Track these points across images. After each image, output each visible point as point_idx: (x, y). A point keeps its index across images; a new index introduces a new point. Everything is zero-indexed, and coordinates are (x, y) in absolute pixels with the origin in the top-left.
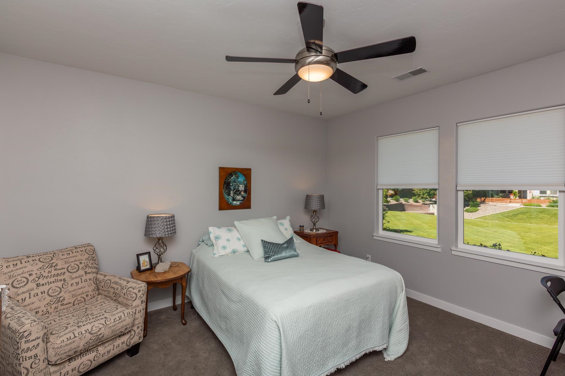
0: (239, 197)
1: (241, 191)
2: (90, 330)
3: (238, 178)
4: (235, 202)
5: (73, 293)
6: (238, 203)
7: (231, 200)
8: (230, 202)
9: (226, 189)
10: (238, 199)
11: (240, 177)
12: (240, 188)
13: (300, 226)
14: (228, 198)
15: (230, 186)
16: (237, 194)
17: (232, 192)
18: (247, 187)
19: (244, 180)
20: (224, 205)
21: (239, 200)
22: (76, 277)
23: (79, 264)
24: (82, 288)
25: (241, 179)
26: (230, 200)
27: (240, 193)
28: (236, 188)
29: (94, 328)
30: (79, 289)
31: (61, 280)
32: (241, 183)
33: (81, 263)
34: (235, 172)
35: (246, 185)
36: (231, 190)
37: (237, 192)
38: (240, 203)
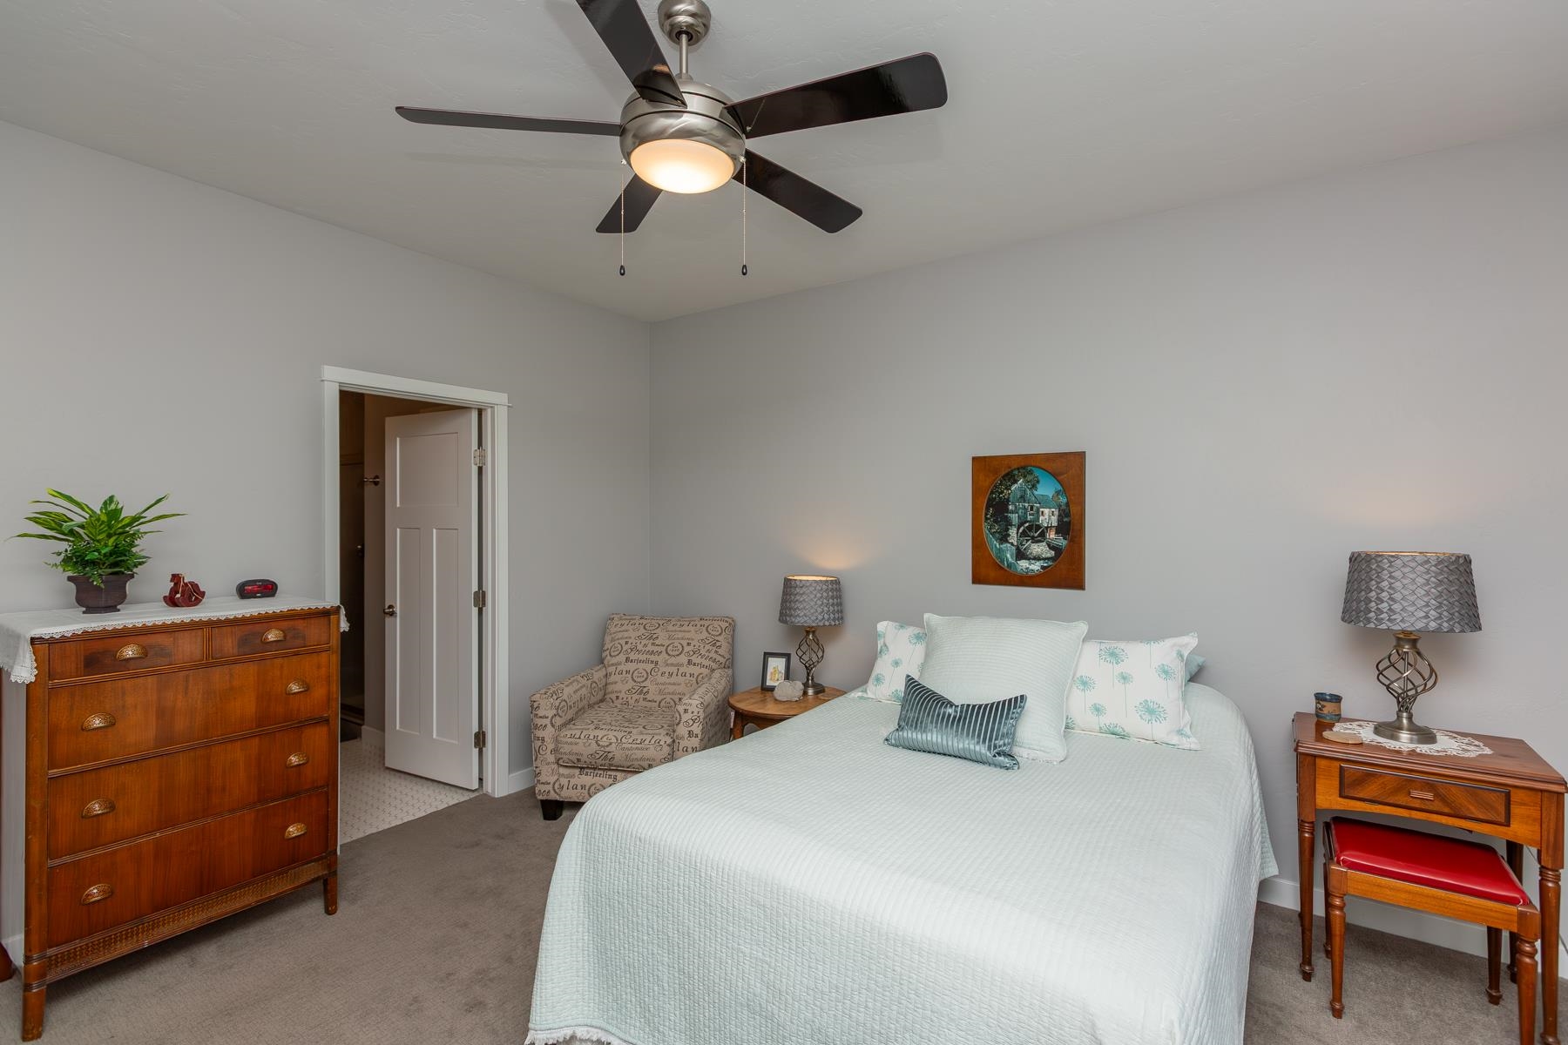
0: (1039, 549)
1: (1047, 528)
2: (599, 738)
3: (1034, 487)
4: (1023, 564)
5: (661, 687)
6: (1036, 567)
7: (1012, 556)
8: (1007, 560)
9: (995, 521)
10: (1034, 553)
11: (1041, 482)
12: (1041, 518)
13: (1320, 697)
14: (1000, 549)
15: (1007, 511)
16: (1033, 538)
17: (1013, 532)
18: (1068, 515)
19: (1058, 493)
20: (988, 571)
21: (1037, 558)
22: (672, 665)
23: (685, 645)
24: (674, 684)
25: (1047, 488)
26: (1008, 556)
27: (1043, 535)
28: (1029, 518)
29: (605, 739)
30: (670, 684)
31: (652, 662)
32: (1044, 502)
33: (689, 644)
34: (1024, 468)
35: (1063, 507)
36: (1011, 526)
37: (1033, 531)
38: (1043, 567)
